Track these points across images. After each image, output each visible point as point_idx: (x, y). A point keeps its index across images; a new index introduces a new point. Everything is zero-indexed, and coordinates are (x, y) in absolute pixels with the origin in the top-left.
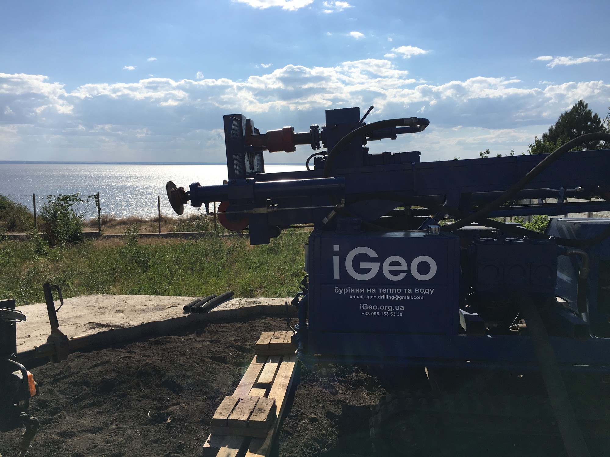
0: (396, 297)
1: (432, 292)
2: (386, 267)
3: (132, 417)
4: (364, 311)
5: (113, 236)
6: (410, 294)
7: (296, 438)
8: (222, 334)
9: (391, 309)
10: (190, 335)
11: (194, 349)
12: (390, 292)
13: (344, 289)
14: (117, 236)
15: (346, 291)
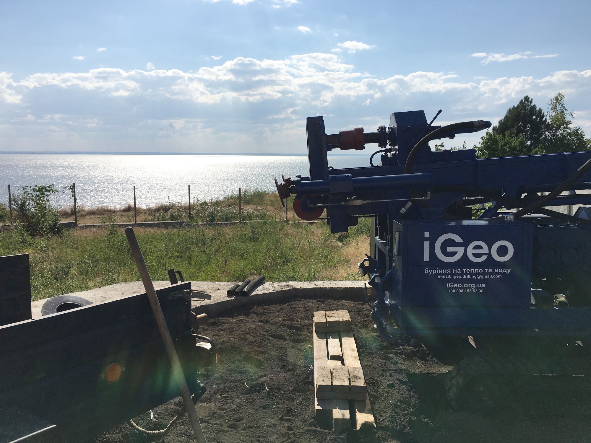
0: (479, 277)
1: (509, 272)
2: (470, 251)
3: (231, 388)
4: (450, 289)
5: (91, 226)
6: (491, 273)
7: (383, 400)
8: (268, 315)
9: (474, 286)
10: (239, 317)
11: (251, 329)
12: (473, 272)
13: (433, 270)
14: (94, 226)
15: (434, 271)
